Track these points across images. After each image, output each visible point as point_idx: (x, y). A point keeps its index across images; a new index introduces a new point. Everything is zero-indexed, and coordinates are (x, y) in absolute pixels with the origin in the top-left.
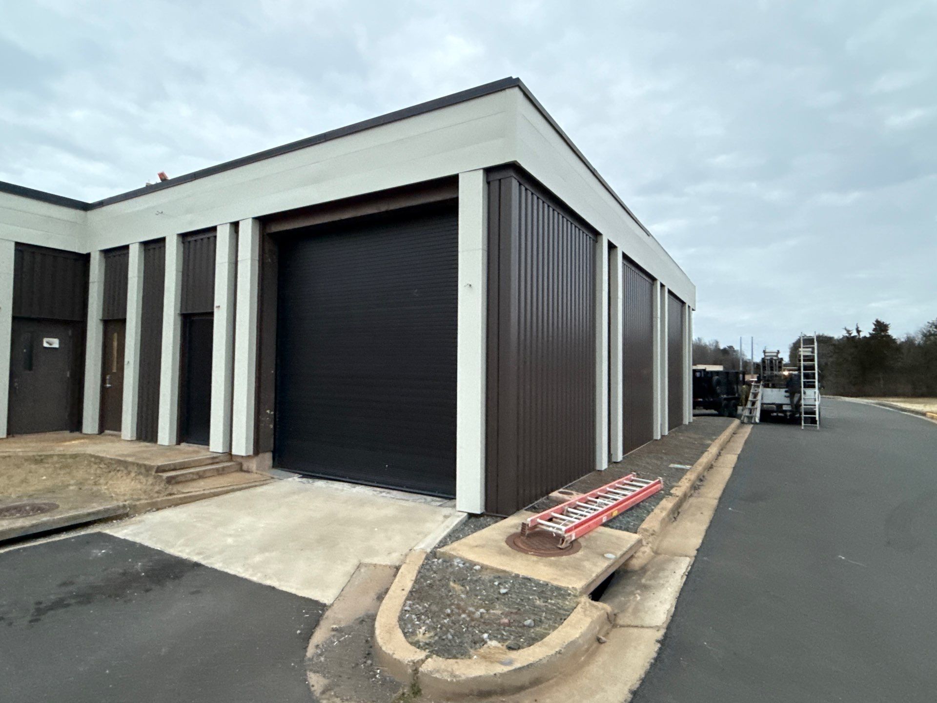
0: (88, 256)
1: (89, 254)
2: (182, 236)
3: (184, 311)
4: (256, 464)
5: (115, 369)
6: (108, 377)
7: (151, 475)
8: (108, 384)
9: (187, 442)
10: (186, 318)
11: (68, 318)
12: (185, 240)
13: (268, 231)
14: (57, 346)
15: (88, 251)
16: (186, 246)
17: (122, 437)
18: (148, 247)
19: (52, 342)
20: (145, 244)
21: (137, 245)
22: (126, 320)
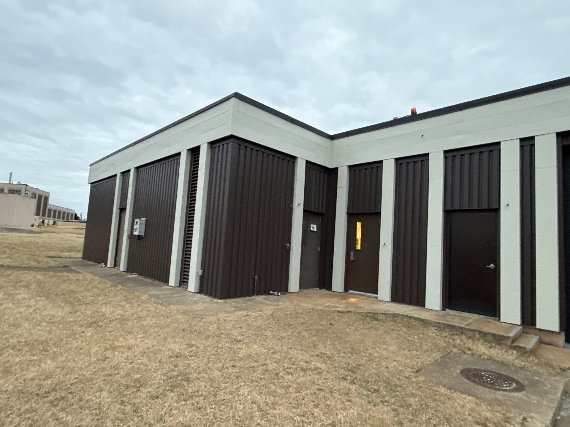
1: (337, 169)
2: (446, 152)
3: (449, 208)
4: (561, 339)
5: (359, 247)
6: (352, 253)
7: (506, 345)
8: (352, 258)
9: (450, 309)
10: (448, 213)
11: (320, 212)
12: (448, 155)
13: (565, 143)
14: (315, 230)
15: (335, 166)
16: (450, 159)
17: (379, 298)
18: (400, 162)
19: (314, 227)
20: (397, 160)
21: (393, 161)
22: (379, 214)
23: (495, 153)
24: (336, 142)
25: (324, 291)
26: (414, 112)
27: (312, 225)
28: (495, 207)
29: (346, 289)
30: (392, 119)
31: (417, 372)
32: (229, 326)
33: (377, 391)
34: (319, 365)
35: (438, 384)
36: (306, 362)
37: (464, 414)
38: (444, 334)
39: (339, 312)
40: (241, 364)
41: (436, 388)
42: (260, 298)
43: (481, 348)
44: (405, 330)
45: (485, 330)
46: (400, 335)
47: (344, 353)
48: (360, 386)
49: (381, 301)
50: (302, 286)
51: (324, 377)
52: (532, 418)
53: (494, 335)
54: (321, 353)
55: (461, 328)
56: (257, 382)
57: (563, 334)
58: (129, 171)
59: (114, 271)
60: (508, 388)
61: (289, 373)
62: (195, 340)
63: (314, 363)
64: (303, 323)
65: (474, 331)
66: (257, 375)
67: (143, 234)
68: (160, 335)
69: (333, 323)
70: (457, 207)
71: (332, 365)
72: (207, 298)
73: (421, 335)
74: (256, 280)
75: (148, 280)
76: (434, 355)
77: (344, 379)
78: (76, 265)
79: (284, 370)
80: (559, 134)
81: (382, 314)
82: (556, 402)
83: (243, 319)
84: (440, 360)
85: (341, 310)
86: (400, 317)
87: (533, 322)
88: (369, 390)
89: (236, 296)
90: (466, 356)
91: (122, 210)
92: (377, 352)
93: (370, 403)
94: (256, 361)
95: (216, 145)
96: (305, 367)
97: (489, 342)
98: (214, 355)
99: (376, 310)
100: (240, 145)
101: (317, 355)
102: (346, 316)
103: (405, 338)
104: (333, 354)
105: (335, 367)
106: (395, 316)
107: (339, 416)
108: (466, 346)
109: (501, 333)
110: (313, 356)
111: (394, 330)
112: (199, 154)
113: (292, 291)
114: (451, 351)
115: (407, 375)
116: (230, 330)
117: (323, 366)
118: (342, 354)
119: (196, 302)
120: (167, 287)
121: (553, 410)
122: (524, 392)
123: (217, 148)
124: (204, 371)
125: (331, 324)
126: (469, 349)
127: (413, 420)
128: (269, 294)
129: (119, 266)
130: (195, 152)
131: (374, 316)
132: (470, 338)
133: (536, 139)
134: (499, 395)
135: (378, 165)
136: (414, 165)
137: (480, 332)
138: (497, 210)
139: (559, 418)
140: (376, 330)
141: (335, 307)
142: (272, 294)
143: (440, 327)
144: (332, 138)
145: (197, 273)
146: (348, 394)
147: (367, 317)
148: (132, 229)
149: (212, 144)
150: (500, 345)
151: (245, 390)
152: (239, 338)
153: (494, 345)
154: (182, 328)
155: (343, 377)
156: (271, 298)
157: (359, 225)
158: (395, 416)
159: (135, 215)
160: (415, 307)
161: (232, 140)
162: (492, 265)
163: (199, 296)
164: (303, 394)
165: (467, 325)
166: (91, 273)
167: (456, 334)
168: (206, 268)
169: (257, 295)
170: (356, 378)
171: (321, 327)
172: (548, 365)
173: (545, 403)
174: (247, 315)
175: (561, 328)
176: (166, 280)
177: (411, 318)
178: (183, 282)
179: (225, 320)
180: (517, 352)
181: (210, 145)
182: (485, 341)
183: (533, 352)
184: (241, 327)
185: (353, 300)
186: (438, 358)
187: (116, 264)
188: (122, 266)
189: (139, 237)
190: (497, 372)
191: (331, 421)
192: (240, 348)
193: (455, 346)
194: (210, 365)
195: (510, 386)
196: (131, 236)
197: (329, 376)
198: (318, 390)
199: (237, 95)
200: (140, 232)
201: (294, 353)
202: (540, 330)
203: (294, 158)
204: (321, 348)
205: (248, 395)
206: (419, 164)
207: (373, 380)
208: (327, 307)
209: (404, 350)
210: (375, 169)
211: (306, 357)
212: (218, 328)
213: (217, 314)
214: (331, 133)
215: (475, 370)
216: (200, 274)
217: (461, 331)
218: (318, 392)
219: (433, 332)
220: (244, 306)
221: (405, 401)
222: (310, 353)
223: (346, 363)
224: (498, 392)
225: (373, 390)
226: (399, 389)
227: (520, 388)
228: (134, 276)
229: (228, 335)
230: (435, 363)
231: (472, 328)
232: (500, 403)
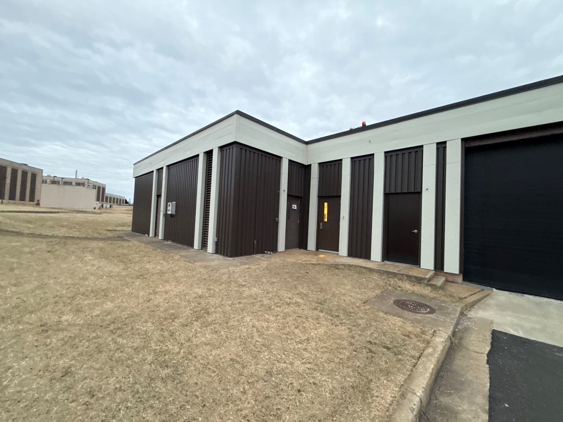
0: (310, 166)
1: (310, 165)
2: (386, 153)
3: (387, 192)
4: (460, 279)
5: (326, 220)
6: (321, 224)
7: (424, 283)
8: (321, 228)
9: (387, 260)
10: (386, 195)
11: (299, 196)
12: (387, 154)
13: (467, 146)
14: (296, 208)
15: (309, 164)
16: (389, 158)
17: (339, 255)
18: (354, 160)
19: (295, 207)
20: (352, 158)
21: (350, 159)
22: (340, 196)
23: (420, 153)
24: (309, 146)
25: (302, 250)
26: (364, 124)
27: (293, 205)
28: (419, 190)
29: (317, 249)
30: (349, 130)
31: (364, 303)
32: (236, 276)
33: (338, 316)
34: (298, 300)
35: (379, 310)
36: (290, 298)
37: (395, 329)
38: (383, 277)
39: (312, 264)
40: (245, 301)
41: (377, 313)
42: (258, 256)
43: (408, 286)
44: (357, 276)
45: (410, 274)
46: (353, 278)
47: (316, 291)
48: (327, 313)
49: (341, 256)
50: (287, 247)
51: (302, 308)
52: (439, 330)
53: (416, 277)
54: (300, 292)
55: (394, 273)
56: (256, 313)
57: (462, 274)
58: (162, 168)
59: (155, 239)
60: (424, 312)
61: (278, 307)
62: (213, 286)
63: (295, 299)
64: (287, 273)
65: (403, 275)
66: (257, 307)
67: (174, 213)
68: (188, 283)
69: (308, 272)
70: (393, 191)
71: (307, 300)
72: (221, 257)
73: (368, 278)
74: (255, 243)
75: (178, 245)
76: (376, 291)
77: (316, 309)
78: (127, 236)
79: (275, 304)
80: (463, 140)
81: (342, 265)
82: (455, 319)
83: (246, 270)
84: (380, 294)
85: (313, 263)
86: (354, 266)
87: (442, 268)
88: (332, 316)
89: (241, 255)
90: (397, 292)
91: (159, 196)
92: (338, 290)
93: (332, 324)
94: (255, 299)
95: (225, 149)
96: (289, 302)
97: (413, 282)
98: (226, 295)
99: (338, 262)
100: (241, 149)
101: (297, 294)
102: (317, 267)
103: (358, 281)
104: (308, 293)
105: (310, 301)
106: (350, 266)
107: (312, 334)
108: (398, 285)
109: (421, 276)
110: (295, 294)
111: (349, 275)
112: (212, 155)
113: (280, 251)
114: (388, 289)
115: (358, 305)
116: (238, 278)
117: (301, 301)
118: (315, 293)
119: (213, 260)
120: (193, 250)
121: (454, 325)
122: (435, 314)
123: (225, 151)
124: (219, 306)
125: (307, 273)
126: (399, 287)
127: (361, 334)
128: (264, 253)
129: (158, 236)
130: (209, 154)
131: (336, 267)
132: (400, 279)
133: (448, 143)
134: (418, 316)
135: (340, 162)
136: (364, 162)
137: (407, 276)
138: (420, 193)
139: (457, 330)
140: (337, 275)
141: (309, 261)
142: (266, 253)
143: (380, 272)
144: (307, 143)
145: (214, 240)
146: (318, 319)
147: (332, 267)
148: (166, 210)
149: (221, 148)
150: (420, 283)
151: (248, 319)
152: (243, 283)
153: (416, 284)
154: (203, 277)
155: (315, 308)
156: (266, 255)
157: (326, 204)
158: (349, 332)
159: (168, 200)
160: (364, 260)
161: (235, 145)
162: (416, 231)
163: (215, 255)
164: (288, 320)
165: (399, 271)
166: (138, 241)
167: (392, 277)
168: (220, 237)
169: (256, 254)
170: (323, 308)
171: (300, 275)
172: (451, 296)
173: (448, 320)
174: (249, 268)
175: (460, 272)
176: (192, 245)
177: (361, 267)
178: (204, 246)
179: (234, 272)
180: (431, 288)
181: (220, 149)
182: (410, 281)
183: (442, 288)
184: (245, 276)
185: (322, 256)
186: (379, 293)
187: (156, 234)
188: (161, 236)
189: (171, 215)
190: (417, 301)
191: (306, 338)
192: (244, 291)
193: (390, 285)
194: (223, 302)
195: (426, 310)
196: (166, 215)
197: (305, 307)
198: (298, 317)
199: (238, 113)
200: (172, 211)
201: (282, 293)
202: (446, 273)
203: (280, 158)
204: (300, 289)
205: (250, 322)
206: (367, 161)
207: (335, 309)
208: (304, 261)
209: (356, 288)
210: (337, 165)
211: (290, 295)
212: (229, 277)
213: (228, 267)
214: (306, 140)
215: (403, 300)
216: (216, 240)
217: (394, 275)
218: (298, 318)
219: (375, 276)
220: (247, 261)
221: (357, 322)
222: (293, 292)
223: (317, 298)
224: (417, 314)
225: (335, 316)
226: (352, 314)
227: (432, 311)
228: (169, 242)
229: (236, 282)
230: (377, 296)
231: (402, 273)
232: (419, 322)
